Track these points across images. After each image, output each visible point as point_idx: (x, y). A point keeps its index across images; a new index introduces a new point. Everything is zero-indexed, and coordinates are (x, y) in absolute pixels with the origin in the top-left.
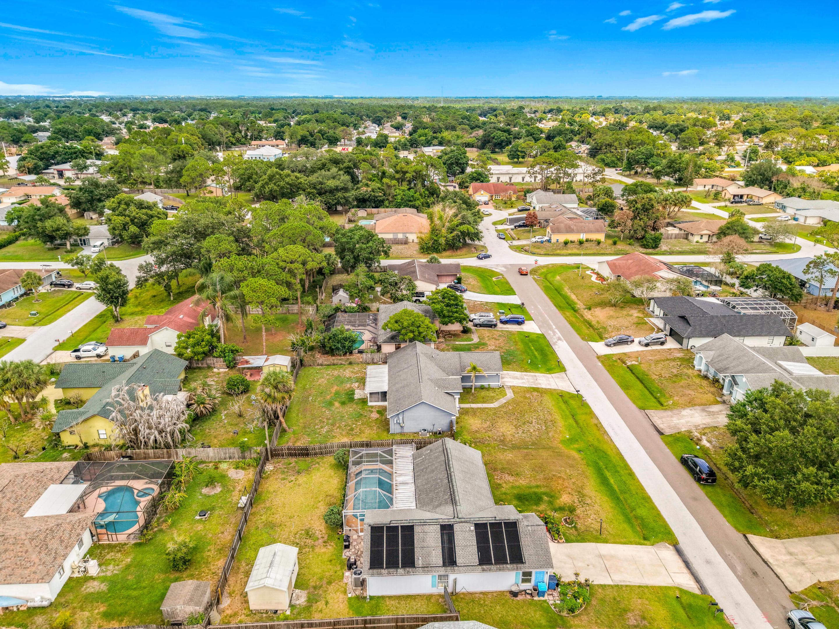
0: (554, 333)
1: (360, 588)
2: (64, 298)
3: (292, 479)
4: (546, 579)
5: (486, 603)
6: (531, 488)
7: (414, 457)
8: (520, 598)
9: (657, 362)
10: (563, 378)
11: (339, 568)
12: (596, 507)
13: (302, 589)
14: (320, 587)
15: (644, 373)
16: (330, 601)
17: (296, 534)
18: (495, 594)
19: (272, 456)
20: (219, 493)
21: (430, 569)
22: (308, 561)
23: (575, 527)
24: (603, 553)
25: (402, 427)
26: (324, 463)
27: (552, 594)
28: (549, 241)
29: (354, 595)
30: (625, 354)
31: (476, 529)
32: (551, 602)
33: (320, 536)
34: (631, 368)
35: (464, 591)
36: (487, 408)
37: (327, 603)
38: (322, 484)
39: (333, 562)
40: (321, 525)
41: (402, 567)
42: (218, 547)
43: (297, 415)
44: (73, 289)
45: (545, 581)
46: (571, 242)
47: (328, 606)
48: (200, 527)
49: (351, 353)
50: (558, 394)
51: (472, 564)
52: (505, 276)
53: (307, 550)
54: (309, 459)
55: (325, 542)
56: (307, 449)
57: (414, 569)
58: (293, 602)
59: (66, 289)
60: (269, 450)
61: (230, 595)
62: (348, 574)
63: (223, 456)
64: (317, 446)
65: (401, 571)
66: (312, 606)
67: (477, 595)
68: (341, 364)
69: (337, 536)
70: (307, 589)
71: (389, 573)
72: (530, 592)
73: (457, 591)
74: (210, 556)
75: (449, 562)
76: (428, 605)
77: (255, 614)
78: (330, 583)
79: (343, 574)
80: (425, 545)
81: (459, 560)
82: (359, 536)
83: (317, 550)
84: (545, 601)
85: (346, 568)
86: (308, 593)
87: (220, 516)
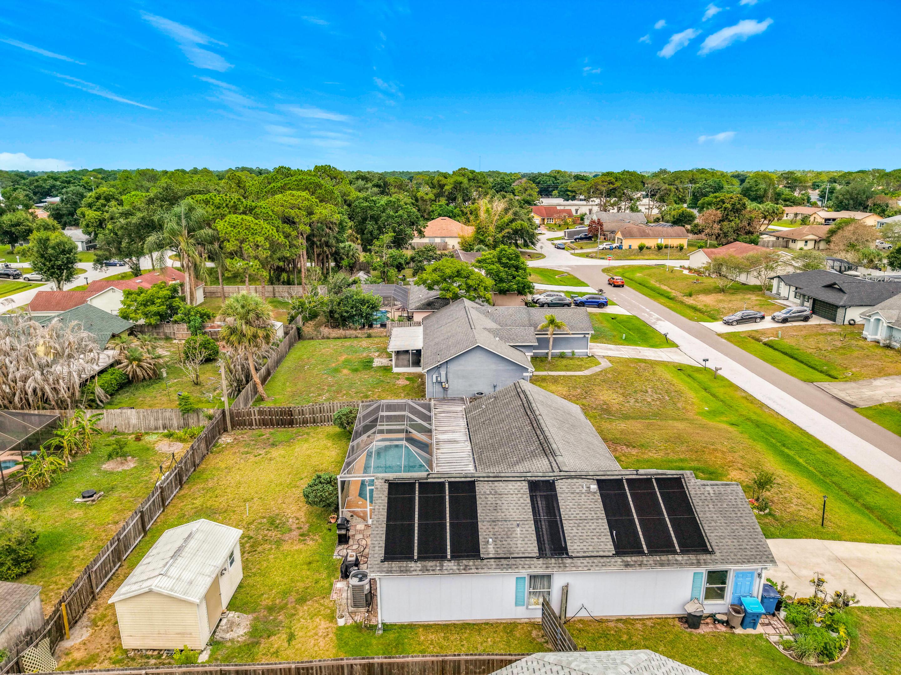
0: (650, 315)
1: (363, 610)
2: (5, 287)
3: (260, 452)
4: (757, 588)
5: (634, 639)
6: (672, 462)
7: (467, 412)
8: (704, 629)
9: (805, 337)
10: (676, 352)
11: (324, 575)
12: (795, 489)
13: (245, 612)
14: (282, 608)
15: (791, 348)
16: (299, 634)
17: (251, 523)
18: (649, 623)
19: (234, 425)
20: (131, 470)
21: (512, 561)
22: (265, 564)
23: (770, 514)
24: (840, 554)
25: (445, 389)
26: (318, 434)
27: (770, 624)
28: (620, 248)
29: (350, 621)
30: (756, 331)
31: (600, 488)
32: (774, 639)
33: (295, 526)
34: (770, 344)
35: (583, 614)
36: (576, 376)
37: (291, 637)
38: (309, 456)
39: (314, 565)
40: (299, 510)
41: (453, 557)
42: (101, 544)
43: (284, 384)
44: (21, 280)
45: (755, 594)
46: (647, 248)
47: (293, 642)
48: (78, 514)
49: (371, 326)
50: (674, 367)
51: (601, 554)
52: (572, 273)
53: (267, 546)
54: (294, 430)
55: (302, 535)
56: (290, 413)
57: (478, 562)
58: (219, 635)
59: (11, 280)
60: (227, 413)
61: (94, 623)
62: (340, 585)
63: (152, 424)
64: (307, 407)
65: (450, 565)
66: (258, 643)
67: (611, 625)
68: (356, 337)
69: (327, 526)
70: (254, 611)
71: (425, 569)
72: (725, 618)
73: (569, 614)
74: (78, 557)
75: (551, 549)
76: (508, 642)
77: (133, 659)
78: (302, 600)
79: (331, 585)
80: (500, 516)
81: (573, 547)
82: (367, 526)
83: (285, 547)
84: (760, 636)
85: (339, 575)
86: (255, 619)
87: (120, 500)
